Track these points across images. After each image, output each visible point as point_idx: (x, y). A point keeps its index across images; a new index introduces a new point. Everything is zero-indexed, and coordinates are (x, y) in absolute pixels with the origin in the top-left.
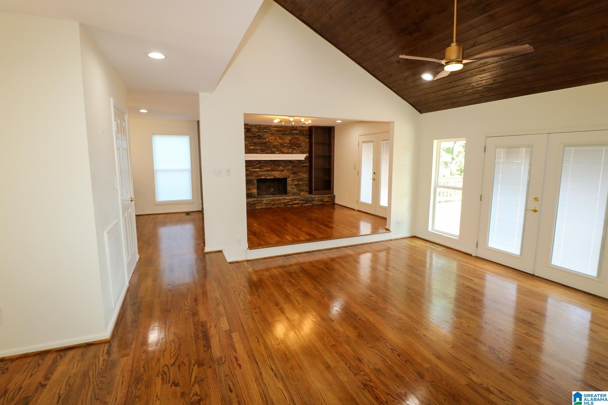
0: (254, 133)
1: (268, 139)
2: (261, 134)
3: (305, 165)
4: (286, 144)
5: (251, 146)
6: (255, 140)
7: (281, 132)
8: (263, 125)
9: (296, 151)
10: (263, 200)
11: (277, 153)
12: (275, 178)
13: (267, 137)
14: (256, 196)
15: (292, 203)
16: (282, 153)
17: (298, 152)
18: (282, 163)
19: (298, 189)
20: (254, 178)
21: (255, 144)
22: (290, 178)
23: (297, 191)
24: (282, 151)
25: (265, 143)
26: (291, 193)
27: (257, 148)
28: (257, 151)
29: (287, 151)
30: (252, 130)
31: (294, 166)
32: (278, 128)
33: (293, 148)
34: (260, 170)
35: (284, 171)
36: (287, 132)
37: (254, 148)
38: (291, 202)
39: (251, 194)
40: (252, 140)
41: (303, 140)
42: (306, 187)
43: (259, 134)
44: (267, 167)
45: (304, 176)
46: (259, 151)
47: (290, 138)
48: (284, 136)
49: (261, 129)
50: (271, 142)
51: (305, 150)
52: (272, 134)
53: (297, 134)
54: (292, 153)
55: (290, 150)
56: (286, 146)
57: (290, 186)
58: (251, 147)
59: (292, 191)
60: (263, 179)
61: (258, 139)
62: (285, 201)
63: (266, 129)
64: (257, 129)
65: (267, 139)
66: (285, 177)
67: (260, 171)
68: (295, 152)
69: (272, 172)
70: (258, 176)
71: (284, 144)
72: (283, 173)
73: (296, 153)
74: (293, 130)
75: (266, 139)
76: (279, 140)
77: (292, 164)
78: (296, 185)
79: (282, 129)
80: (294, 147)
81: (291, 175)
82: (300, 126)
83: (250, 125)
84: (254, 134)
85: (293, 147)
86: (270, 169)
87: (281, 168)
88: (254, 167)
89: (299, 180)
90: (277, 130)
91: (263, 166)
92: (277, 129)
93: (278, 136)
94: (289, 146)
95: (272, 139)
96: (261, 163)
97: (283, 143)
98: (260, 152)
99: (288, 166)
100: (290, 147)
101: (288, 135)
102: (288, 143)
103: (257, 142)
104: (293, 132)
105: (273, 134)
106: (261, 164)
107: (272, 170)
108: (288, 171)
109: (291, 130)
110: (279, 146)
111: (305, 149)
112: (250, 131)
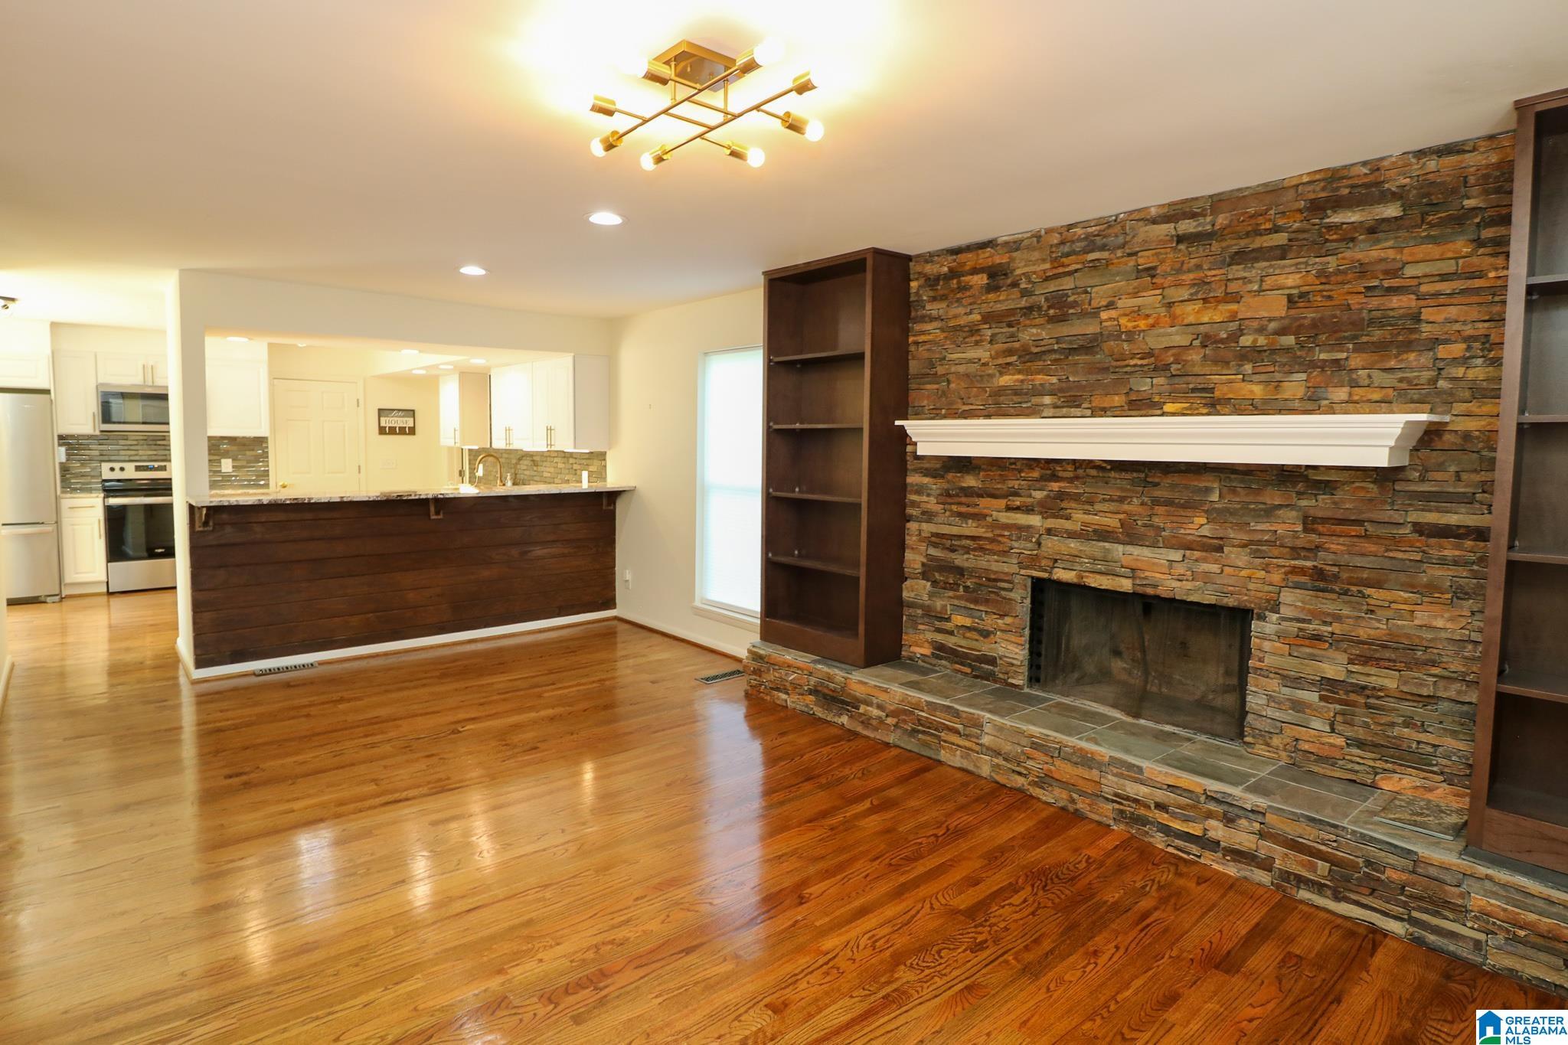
0: (1023, 286)
1: (1113, 313)
2: (1067, 284)
3: (1453, 519)
4: (1261, 330)
5: (1004, 369)
6: (1032, 333)
7: (1216, 247)
8: (1085, 224)
9: (1354, 384)
10: (978, 724)
11: (1168, 407)
12: (1150, 591)
13: (1104, 303)
14: (1019, 680)
15: (1195, 829)
16: (1214, 405)
17: (1376, 396)
18: (1208, 490)
19: (1361, 734)
20: (1015, 569)
21: (1029, 357)
22: (1275, 617)
23: (1340, 741)
24: (1217, 394)
25: (1090, 346)
26: (1276, 741)
27: (1040, 379)
28: (1035, 400)
29: (1257, 391)
30: (1018, 272)
31: (1325, 520)
32: (1193, 216)
33: (1322, 365)
34: (1051, 523)
35: (1226, 549)
36: (1276, 230)
37: (1022, 381)
38: (1186, 820)
39: (992, 661)
40: (1012, 336)
41: (1444, 277)
42: (1454, 734)
43: (1052, 286)
44: (1098, 507)
45: (1439, 623)
46: (1047, 400)
47: (1292, 280)
48: (1237, 271)
49: (1068, 255)
50: (1131, 336)
51: (1460, 372)
52: (1140, 272)
53: (1373, 230)
54: (1313, 403)
55: (1295, 385)
56: (1253, 354)
57: (1274, 684)
58: (1006, 380)
59: (1290, 731)
60: (1059, 584)
61: (1052, 320)
62: (1133, 789)
63: (1103, 248)
64: (1044, 261)
65: (1104, 315)
66: (1231, 602)
67: (1049, 532)
68: (1341, 394)
69: (1129, 549)
70: (1033, 561)
71: (1234, 337)
72: (1215, 568)
73: (1352, 405)
74: (1338, 203)
75: (1095, 314)
76: (1191, 312)
77: (1304, 503)
78: (1329, 687)
79: (1222, 220)
80: (1339, 346)
81: (1287, 596)
82: (1421, 154)
83: (1006, 243)
84: (1025, 293)
85: (1323, 356)
86: (1112, 522)
87: (1199, 526)
88: (1017, 502)
89: (1368, 654)
90: (1180, 239)
91: (1076, 497)
92: (1187, 226)
93: (1188, 277)
94: (1288, 350)
95: (1137, 313)
96: (1054, 477)
97: (1233, 326)
98: (1056, 407)
99: (1269, 512)
100: (1297, 362)
101: (1282, 252)
102: (1273, 326)
103: (1037, 342)
104: (1336, 218)
105: (1151, 272)
106: (1055, 486)
107: (1130, 536)
108: (1257, 554)
109: (1317, 207)
110: (1195, 356)
111: (1464, 361)
112: (1009, 281)
